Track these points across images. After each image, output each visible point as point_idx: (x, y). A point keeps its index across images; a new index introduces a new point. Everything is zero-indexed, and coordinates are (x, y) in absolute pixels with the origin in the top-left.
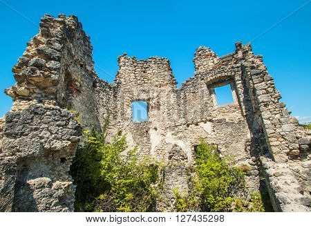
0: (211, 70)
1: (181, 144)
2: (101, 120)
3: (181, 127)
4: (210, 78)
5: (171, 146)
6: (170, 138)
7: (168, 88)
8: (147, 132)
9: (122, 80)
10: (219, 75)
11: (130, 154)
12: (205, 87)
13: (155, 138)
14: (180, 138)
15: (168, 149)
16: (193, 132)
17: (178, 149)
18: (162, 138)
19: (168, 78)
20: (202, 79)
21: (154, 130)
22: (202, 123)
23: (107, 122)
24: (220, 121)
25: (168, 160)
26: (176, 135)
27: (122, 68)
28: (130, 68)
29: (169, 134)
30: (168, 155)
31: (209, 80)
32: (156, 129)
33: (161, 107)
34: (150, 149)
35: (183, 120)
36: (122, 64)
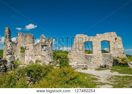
3: (34, 56)
5: (30, 60)
6: (30, 58)
7: (32, 44)
8: (24, 56)
9: (18, 41)
10: (45, 44)
12: (41, 47)
14: (33, 58)
17: (32, 61)
18: (28, 58)
19: (32, 41)
21: (26, 56)
22: (39, 55)
23: (14, 53)
24: (42, 56)
28: (21, 37)
30: (29, 62)
31: (42, 45)
33: (29, 50)
34: (24, 60)
35: (35, 54)
36: (18, 36)
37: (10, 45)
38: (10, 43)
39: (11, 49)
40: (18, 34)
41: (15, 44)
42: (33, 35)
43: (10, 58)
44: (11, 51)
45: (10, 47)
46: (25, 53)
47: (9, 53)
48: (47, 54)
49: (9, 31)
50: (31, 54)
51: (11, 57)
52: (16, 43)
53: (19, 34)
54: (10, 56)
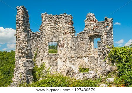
0: (92, 29)
1: (73, 67)
2: (33, 54)
3: (74, 58)
4: (91, 34)
5: (68, 68)
6: (68, 64)
7: (70, 36)
8: (56, 59)
9: (44, 30)
10: (95, 33)
11: (47, 71)
12: (88, 39)
13: (60, 63)
14: (73, 64)
15: (67, 69)
16: (80, 61)
17: (71, 69)
18: (64, 63)
19: (70, 29)
20: (87, 34)
21: (60, 59)
22: (84, 57)
23: (36, 55)
24: (92, 57)
25: (66, 75)
26: (71, 62)
27: (44, 23)
28: (48, 23)
29: (68, 61)
30: (66, 72)
31: (90, 35)
32: (61, 58)
33: (65, 46)
34: (57, 68)
35: (76, 55)
36: (43, 20)
37: (25, 37)
38: (24, 35)
39: (26, 46)
40: (42, 17)
41: (37, 36)
42: (71, 17)
43: (25, 64)
44: (27, 50)
45: (24, 41)
46: (58, 53)
47: (22, 53)
48: (99, 53)
49: (25, 12)
50: (68, 55)
51: (27, 61)
52: (39, 35)
53: (44, 17)
54: (24, 60)
